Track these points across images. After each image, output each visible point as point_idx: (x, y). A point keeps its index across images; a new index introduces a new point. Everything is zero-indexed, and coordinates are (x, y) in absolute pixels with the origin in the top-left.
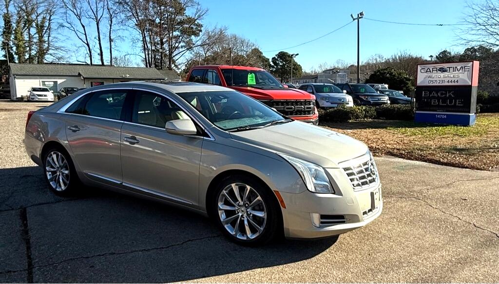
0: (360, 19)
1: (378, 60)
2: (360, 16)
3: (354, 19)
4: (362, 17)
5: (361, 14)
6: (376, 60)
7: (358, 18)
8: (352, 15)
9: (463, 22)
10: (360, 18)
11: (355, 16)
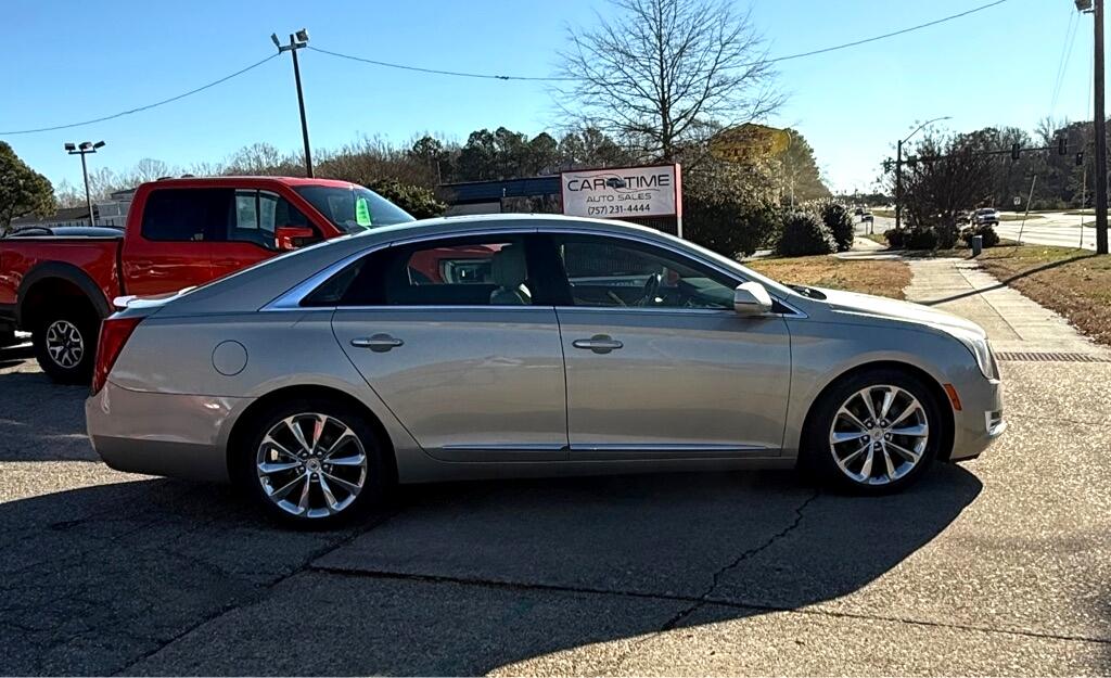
0: (298, 51)
1: (264, 160)
2: (297, 41)
3: (282, 50)
4: (304, 45)
5: (301, 35)
6: (258, 159)
7: (294, 47)
8: (274, 38)
9: (563, 74)
10: (299, 46)
11: (286, 42)
